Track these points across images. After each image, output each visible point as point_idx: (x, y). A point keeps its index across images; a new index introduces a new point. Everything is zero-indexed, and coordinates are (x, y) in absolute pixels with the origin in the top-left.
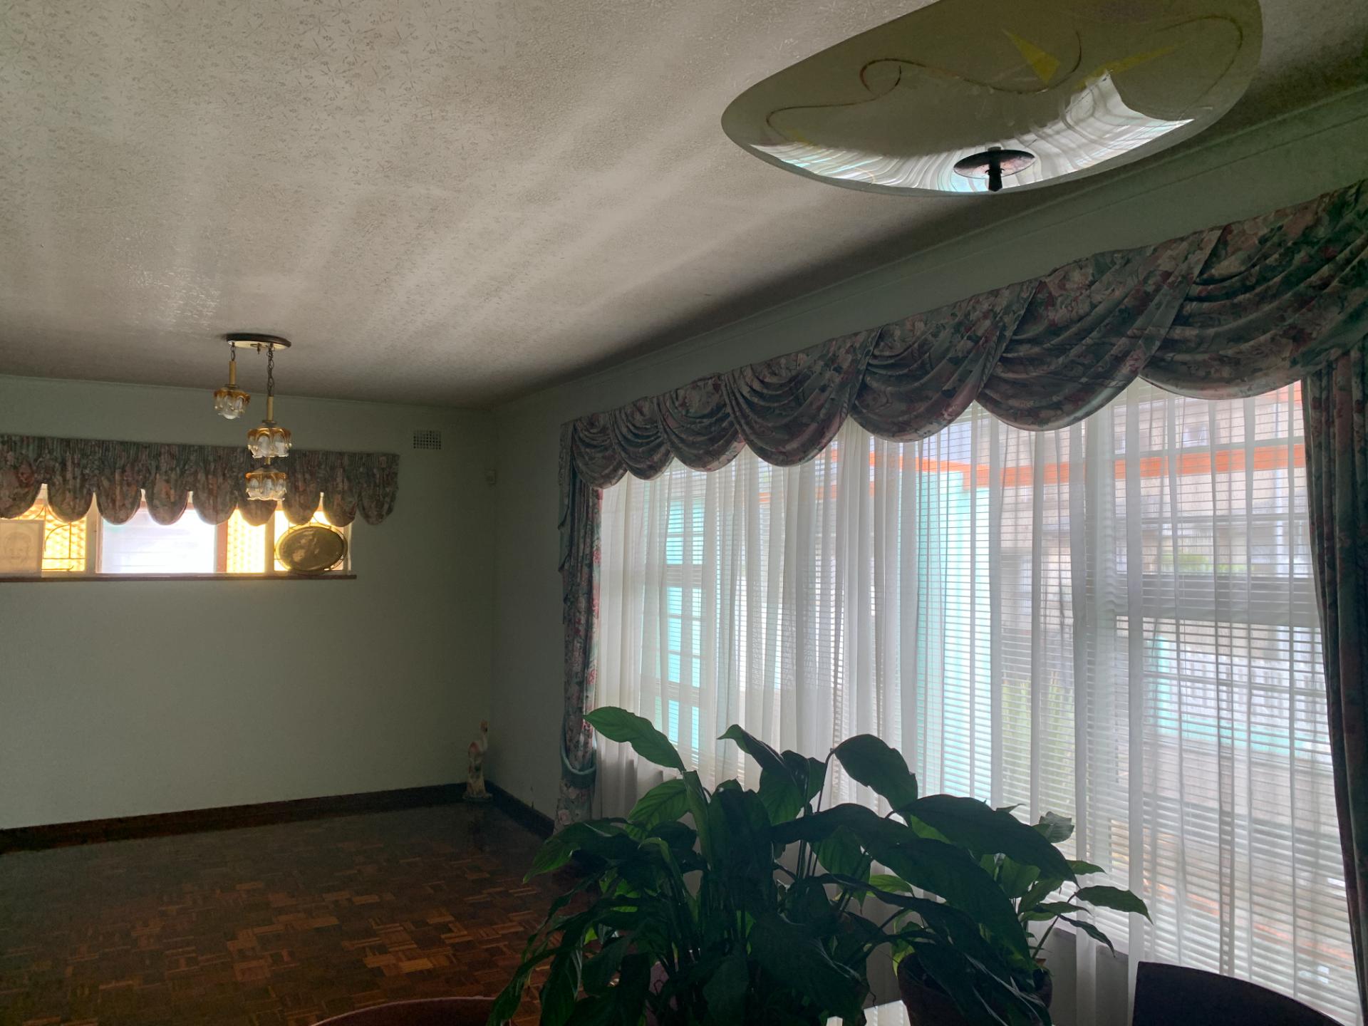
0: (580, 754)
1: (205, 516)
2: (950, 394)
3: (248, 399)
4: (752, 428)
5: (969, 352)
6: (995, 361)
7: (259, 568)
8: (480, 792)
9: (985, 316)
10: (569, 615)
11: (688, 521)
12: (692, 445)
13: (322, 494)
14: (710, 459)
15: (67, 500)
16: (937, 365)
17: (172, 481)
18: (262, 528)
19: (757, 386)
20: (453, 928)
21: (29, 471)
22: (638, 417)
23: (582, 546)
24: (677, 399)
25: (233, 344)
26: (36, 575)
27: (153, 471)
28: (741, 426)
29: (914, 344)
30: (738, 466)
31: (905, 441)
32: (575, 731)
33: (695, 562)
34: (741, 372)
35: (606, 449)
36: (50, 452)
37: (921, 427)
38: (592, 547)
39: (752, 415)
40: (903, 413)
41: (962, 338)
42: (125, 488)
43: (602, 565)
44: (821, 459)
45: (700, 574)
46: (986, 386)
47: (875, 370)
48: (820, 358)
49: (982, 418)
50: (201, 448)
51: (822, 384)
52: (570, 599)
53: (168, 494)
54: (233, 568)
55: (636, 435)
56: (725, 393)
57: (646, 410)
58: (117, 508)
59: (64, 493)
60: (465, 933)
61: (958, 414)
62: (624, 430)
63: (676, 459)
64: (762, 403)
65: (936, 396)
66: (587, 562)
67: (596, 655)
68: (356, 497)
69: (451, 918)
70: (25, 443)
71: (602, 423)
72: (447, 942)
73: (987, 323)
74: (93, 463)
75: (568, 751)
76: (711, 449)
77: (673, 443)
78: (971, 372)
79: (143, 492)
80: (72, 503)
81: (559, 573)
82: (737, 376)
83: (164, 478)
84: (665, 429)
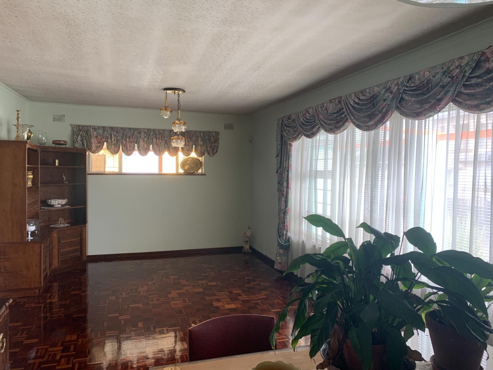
0: (284, 237)
1: (156, 153)
2: (440, 100)
3: (171, 111)
4: (354, 117)
5: (449, 83)
6: (461, 86)
7: (174, 171)
8: (248, 250)
9: (457, 68)
10: (280, 188)
11: (326, 154)
12: (329, 124)
13: (194, 146)
14: (336, 130)
15: (112, 148)
16: (434, 89)
17: (145, 141)
18: (175, 157)
19: (357, 100)
20: (242, 295)
21: (101, 138)
22: (308, 115)
23: (285, 163)
24: (323, 107)
25: (166, 92)
26: (104, 173)
27: (139, 138)
28: (349, 116)
29: (424, 80)
30: (348, 132)
31: (418, 120)
32: (282, 229)
33: (329, 169)
34: (350, 96)
35: (295, 128)
36: (107, 132)
37: (426, 114)
38: (288, 164)
39: (354, 112)
40: (419, 109)
41: (446, 77)
42: (130, 144)
43: (292, 170)
44: (382, 128)
45: (331, 173)
46: (456, 96)
47: (406, 92)
48: (383, 88)
49: (453, 110)
50: (154, 130)
51: (384, 98)
52: (280, 183)
53: (144, 146)
54: (164, 171)
55: (307, 122)
56: (343, 104)
57: (310, 112)
58: (128, 150)
59: (111, 146)
60: (246, 297)
61: (443, 108)
62: (302, 120)
63: (322, 130)
64: (359, 107)
65: (433, 101)
66: (287, 169)
67: (290, 203)
68: (205, 147)
69: (241, 292)
70: (99, 129)
71: (293, 118)
72: (240, 299)
73: (458, 70)
74: (120, 135)
75: (280, 236)
76: (337, 126)
77: (321, 124)
78: (450, 91)
79: (136, 145)
80: (114, 149)
81: (276, 174)
82: (348, 97)
83: (142, 140)
84: (318, 119)
